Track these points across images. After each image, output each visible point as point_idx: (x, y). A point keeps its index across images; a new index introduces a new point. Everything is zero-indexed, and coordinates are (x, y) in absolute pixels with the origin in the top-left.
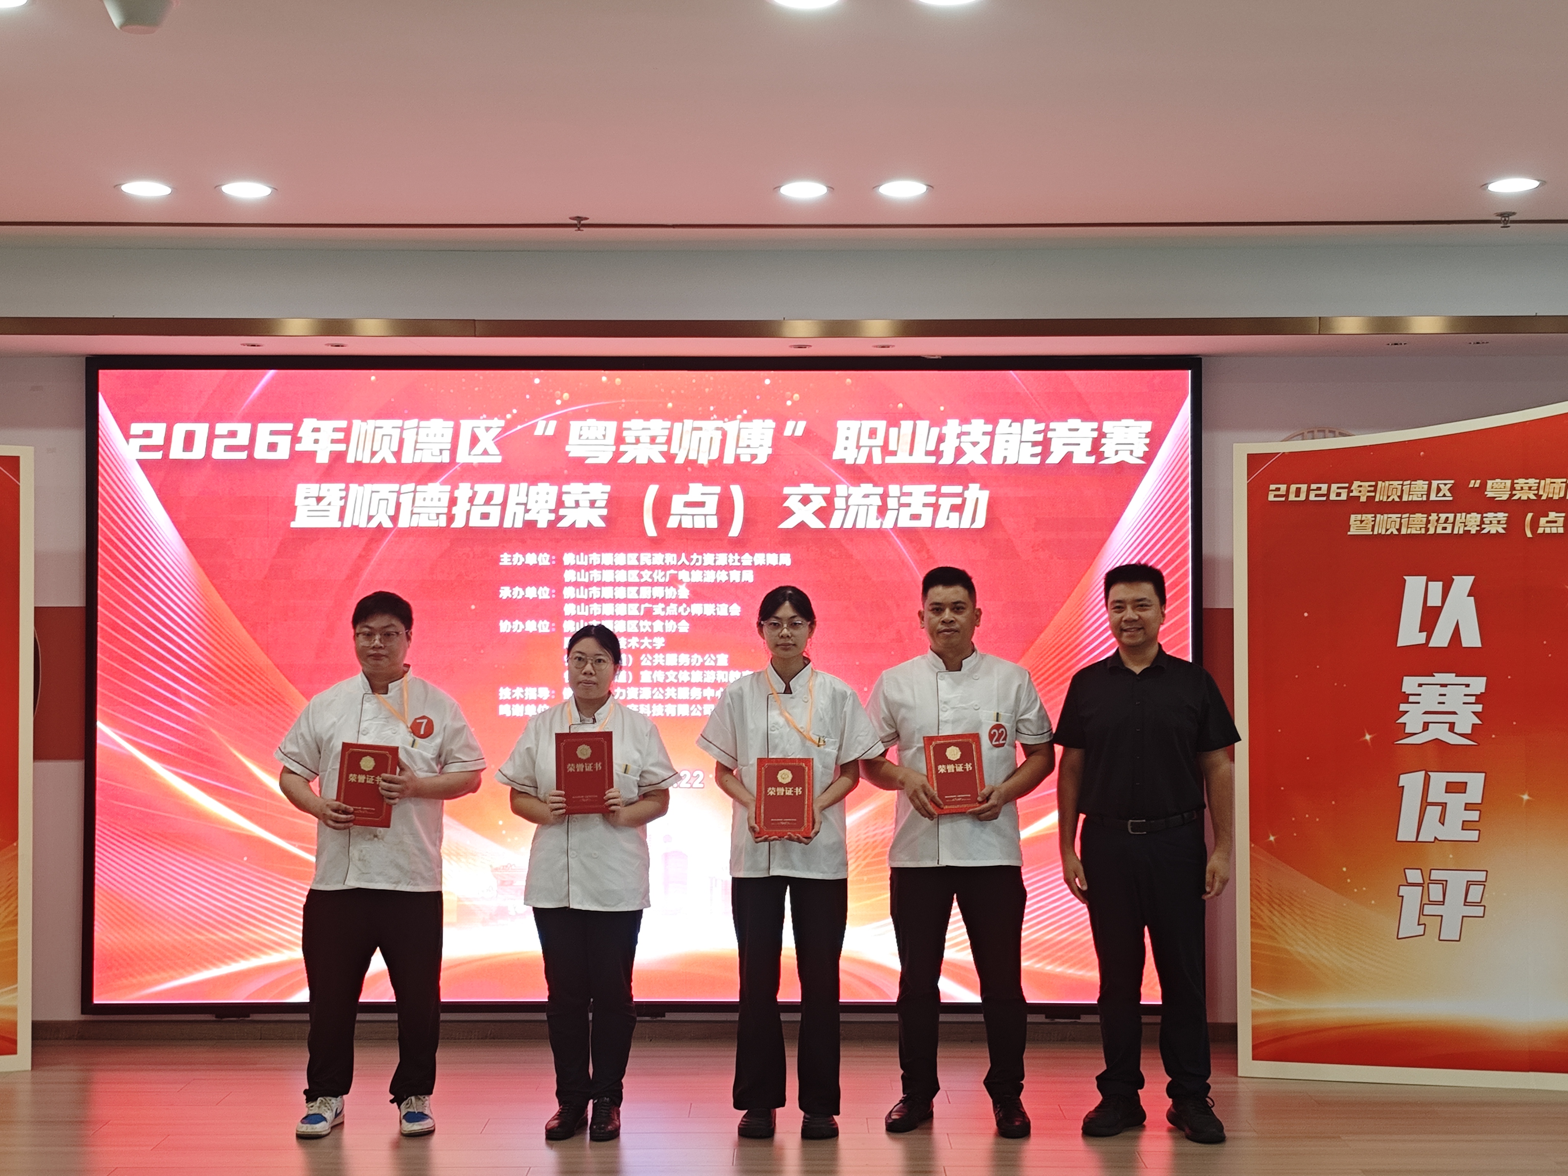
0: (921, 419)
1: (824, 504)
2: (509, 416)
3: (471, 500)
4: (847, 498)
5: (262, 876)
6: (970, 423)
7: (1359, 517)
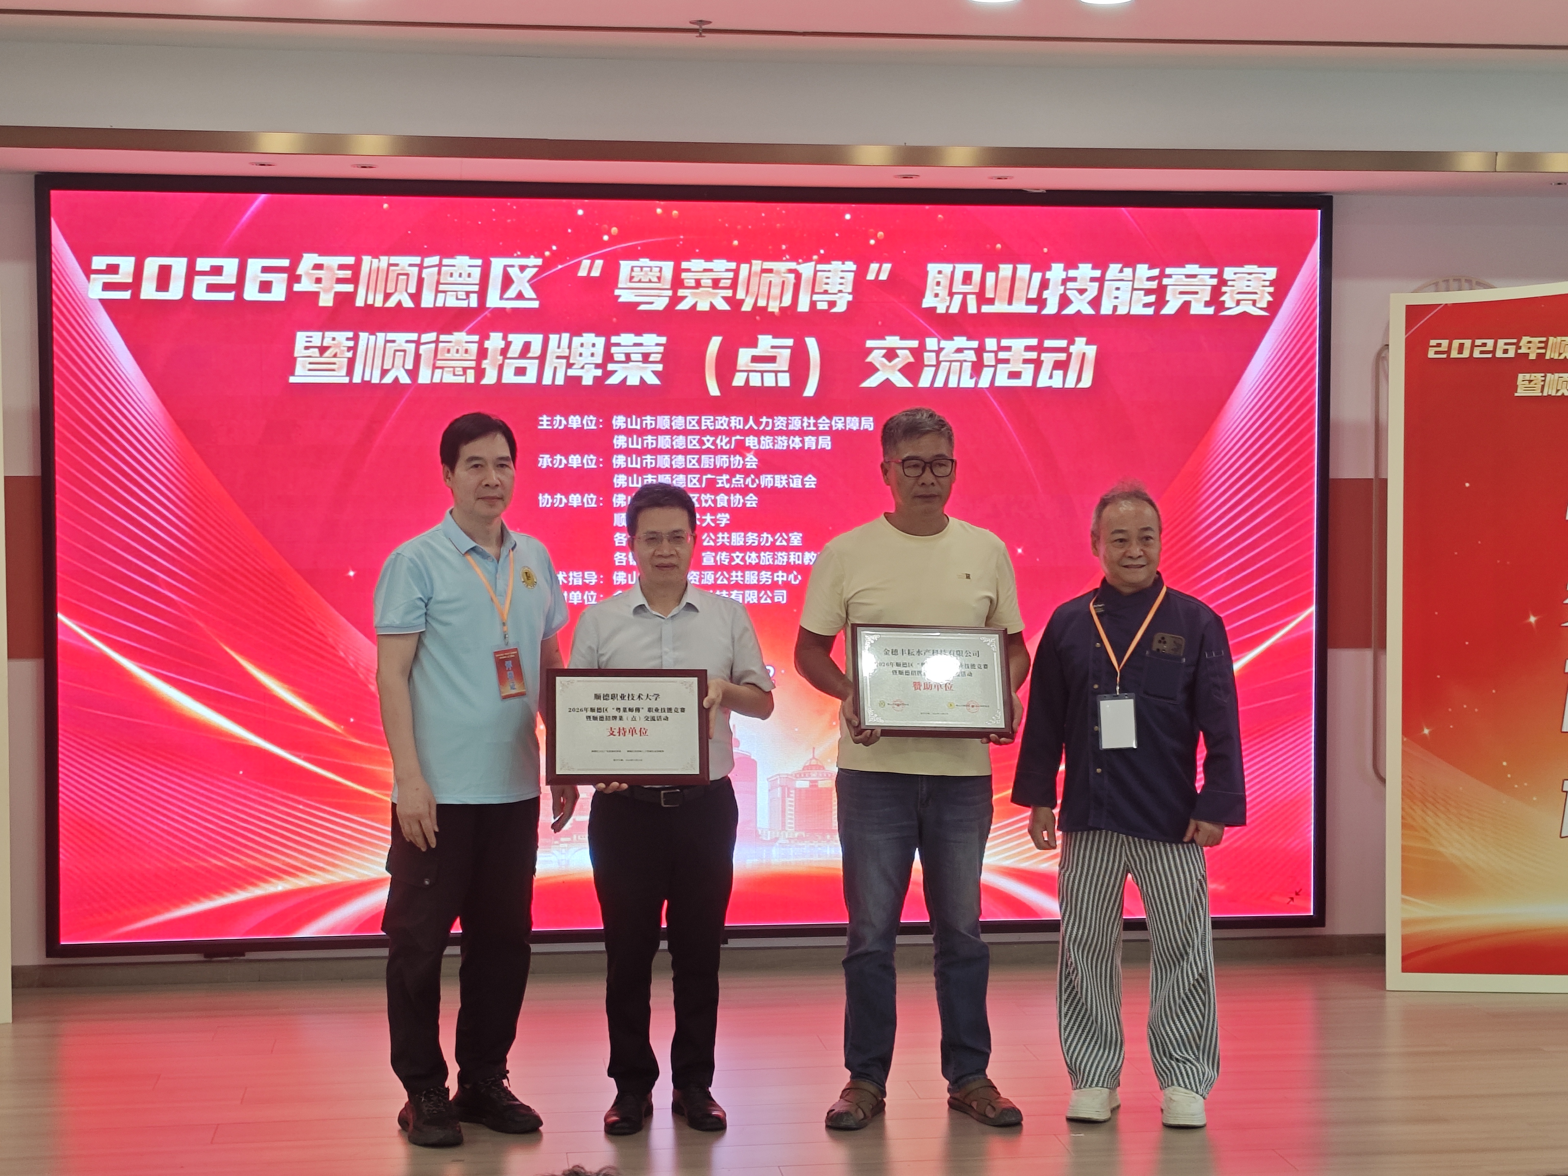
0: (1021, 262)
1: (912, 360)
2: (547, 254)
4: (938, 352)
5: (261, 792)
6: (1077, 268)
7: (1527, 376)
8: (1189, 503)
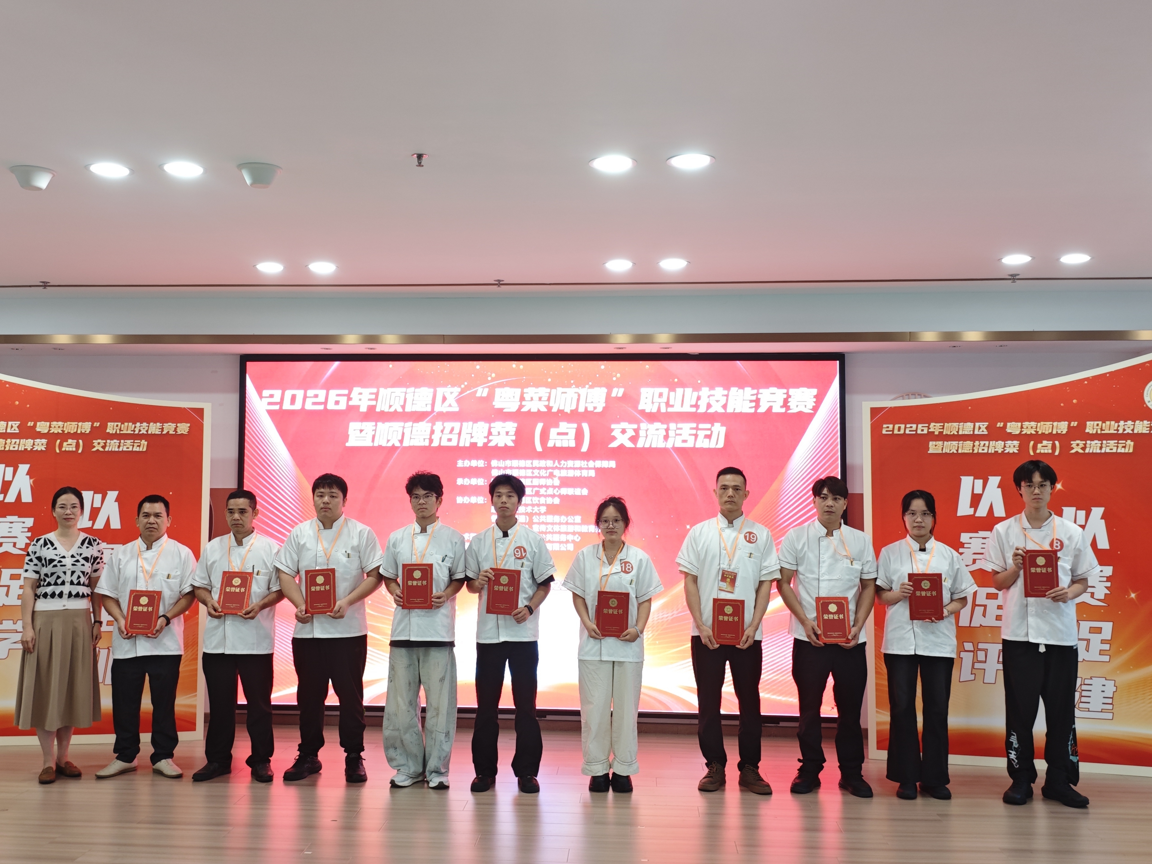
0: (687, 387)
1: (634, 434)
2: (463, 386)
3: (442, 431)
4: (647, 430)
6: (715, 389)
7: (934, 443)
8: (774, 505)
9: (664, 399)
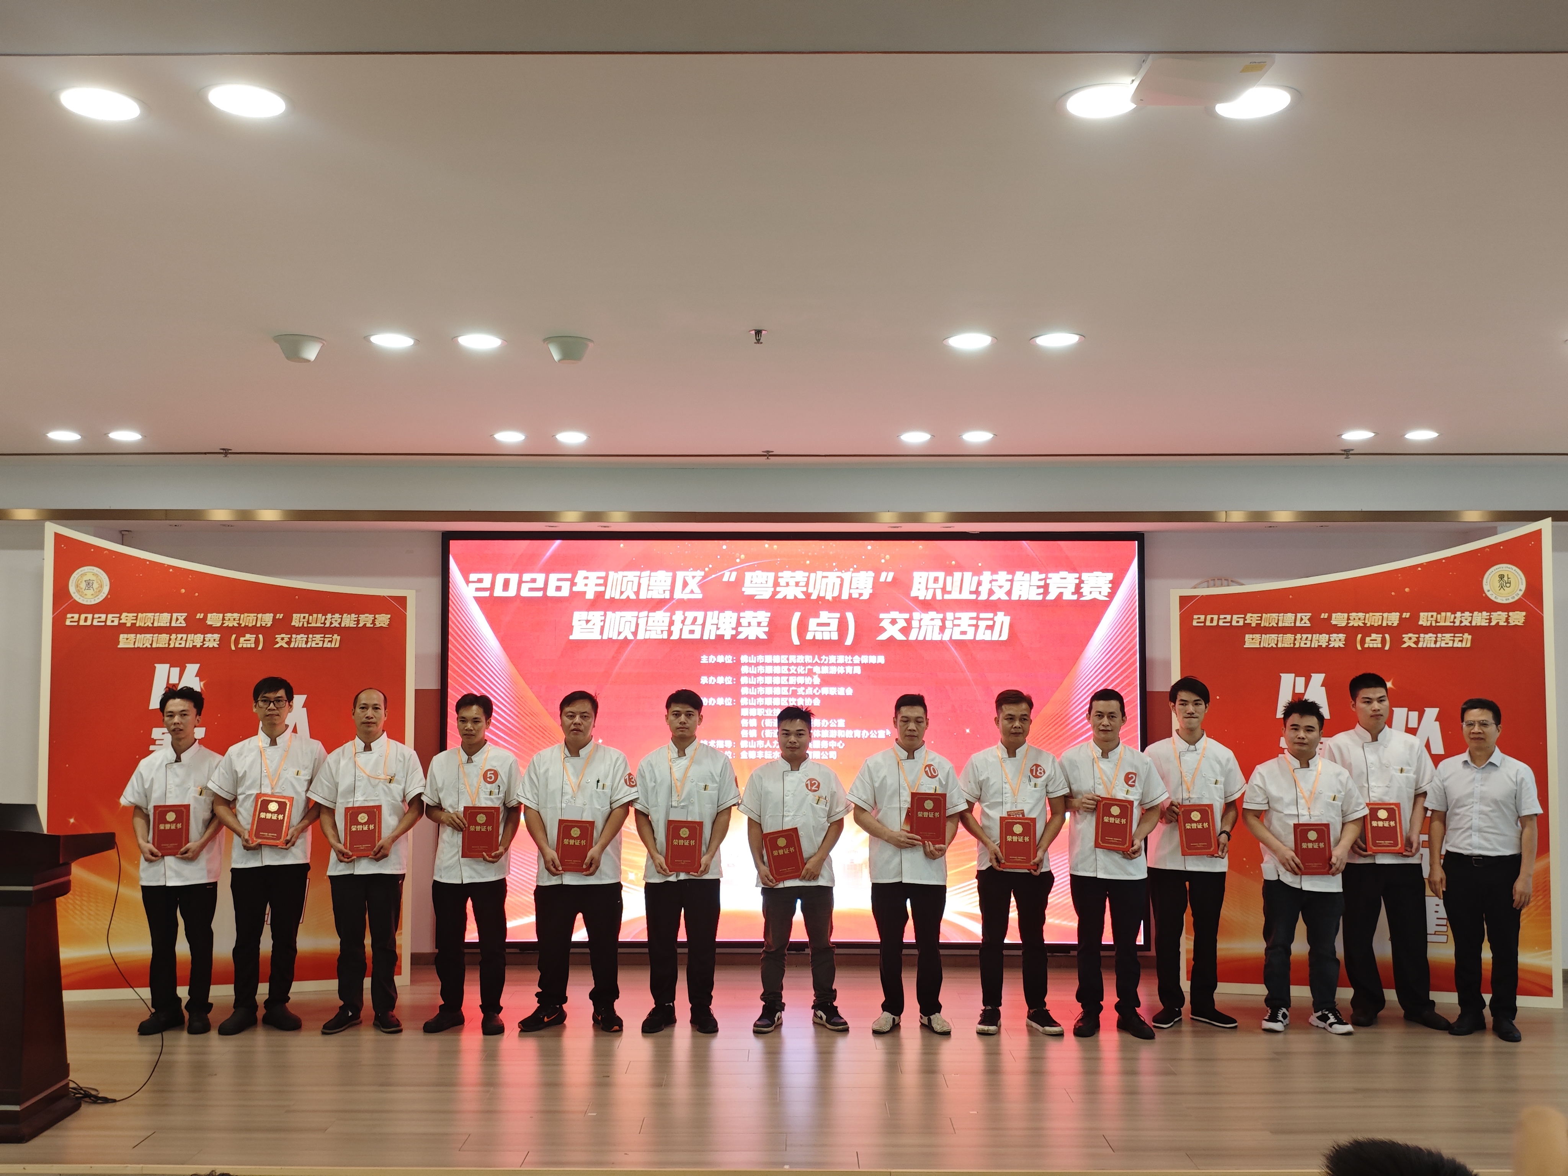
0: (966, 571)
2: (707, 569)
3: (683, 622)
4: (920, 621)
6: (997, 574)
7: (1251, 636)
9: (940, 584)
